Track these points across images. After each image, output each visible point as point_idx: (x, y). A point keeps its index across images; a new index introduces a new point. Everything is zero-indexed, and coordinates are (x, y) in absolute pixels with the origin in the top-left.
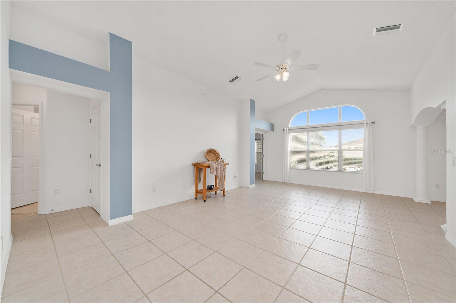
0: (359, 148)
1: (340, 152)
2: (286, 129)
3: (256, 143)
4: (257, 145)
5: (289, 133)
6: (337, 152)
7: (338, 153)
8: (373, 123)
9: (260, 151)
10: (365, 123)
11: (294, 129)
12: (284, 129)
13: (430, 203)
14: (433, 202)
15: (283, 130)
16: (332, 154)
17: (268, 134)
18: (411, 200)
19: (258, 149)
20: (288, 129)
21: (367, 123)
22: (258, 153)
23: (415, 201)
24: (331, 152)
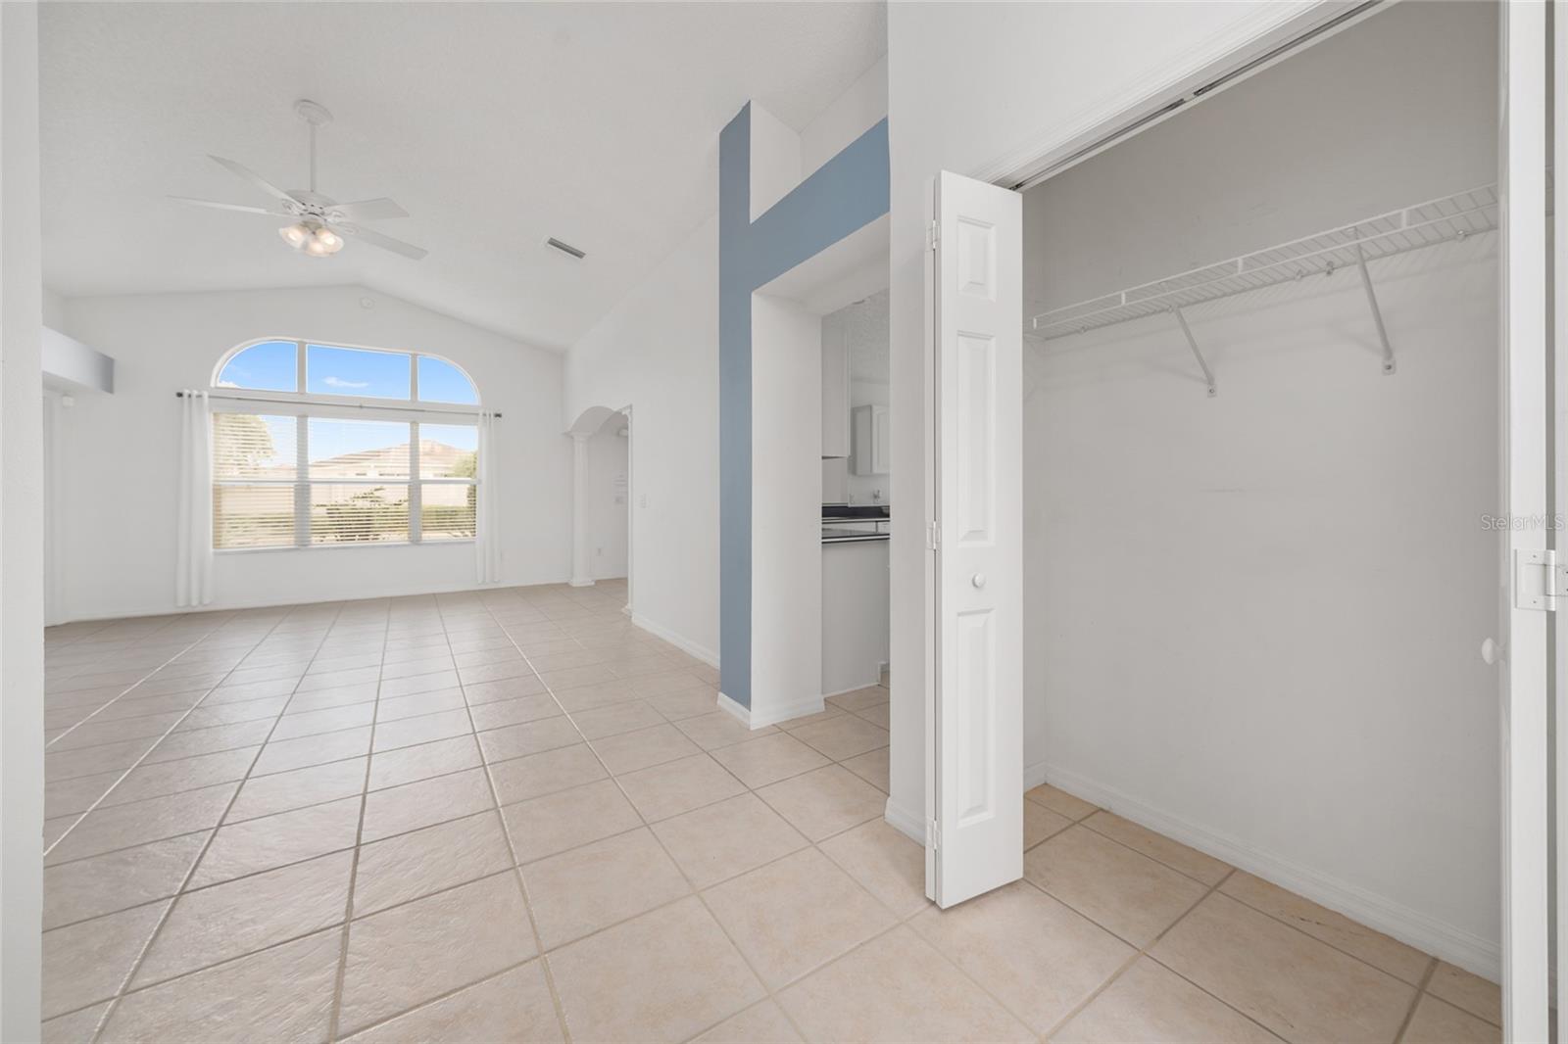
0: (393, 475)
1: (415, 487)
2: (195, 393)
5: (210, 412)
6: (406, 486)
7: (409, 489)
8: (498, 415)
10: (481, 412)
11: (239, 399)
13: (593, 583)
14: (597, 582)
15: (180, 395)
16: (377, 494)
17: (68, 401)
18: (567, 585)
20: (204, 394)
21: (485, 415)
23: (574, 585)
24: (378, 486)
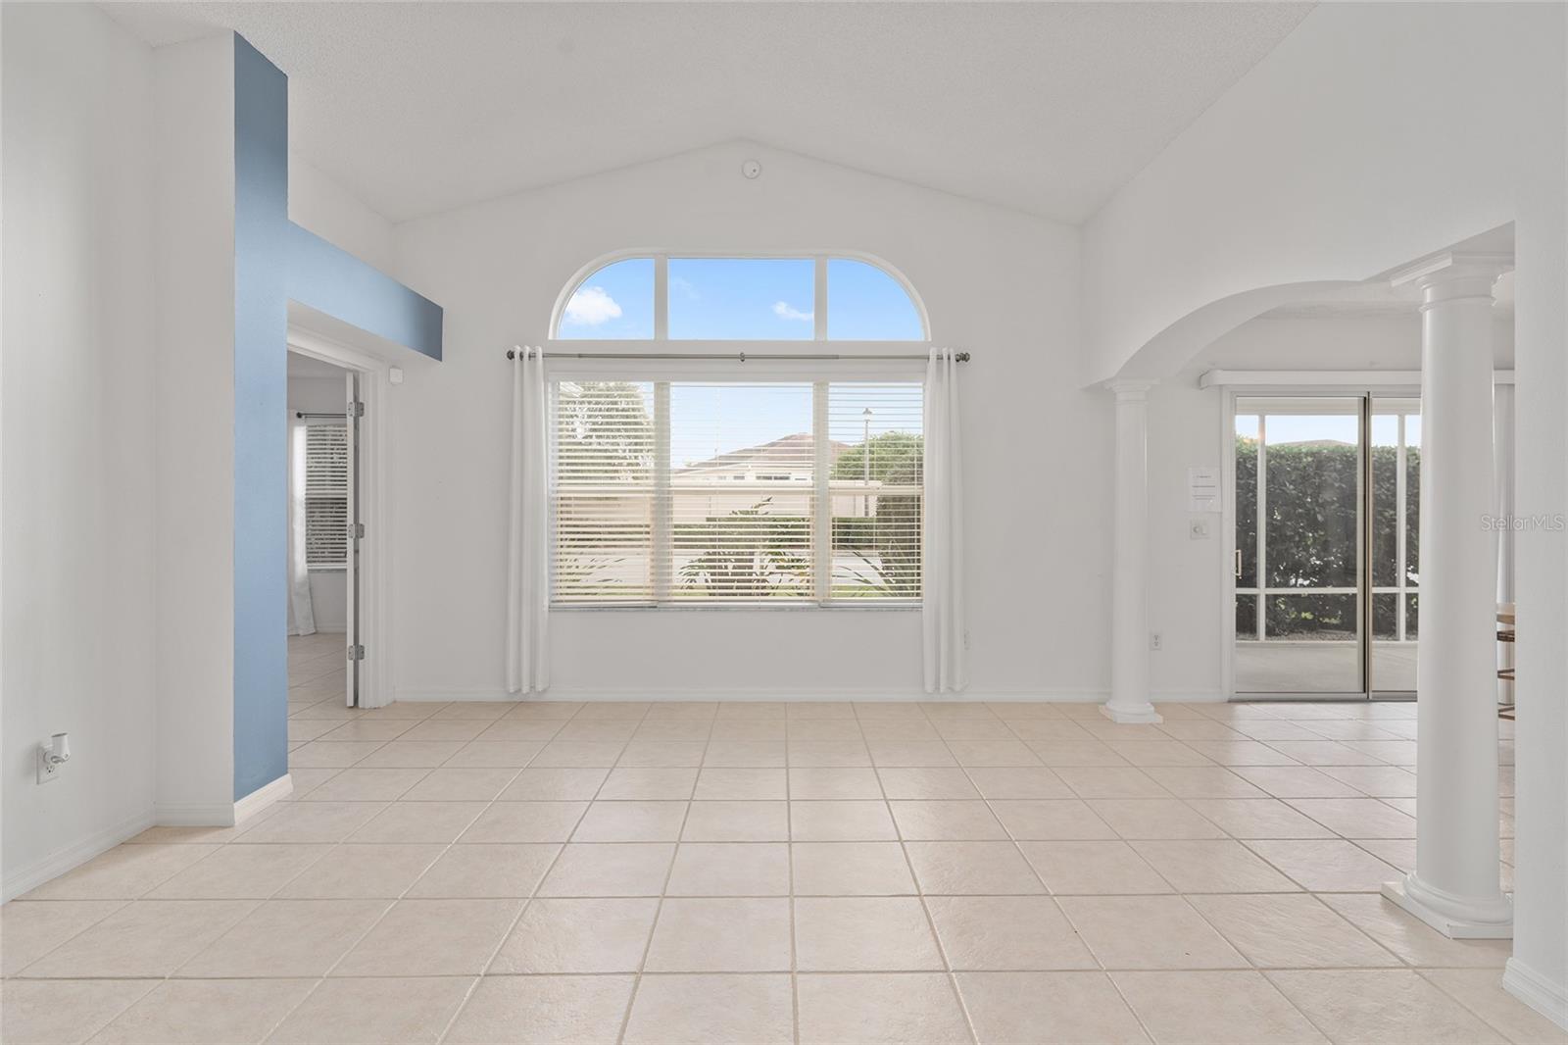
1: (821, 504)
2: (527, 350)
3: (300, 436)
4: (312, 451)
5: (546, 381)
6: (807, 499)
7: (812, 505)
9: (331, 492)
10: (933, 358)
11: (580, 356)
12: (517, 350)
15: (511, 356)
17: (396, 376)
19: (312, 478)
20: (540, 352)
21: (942, 358)
22: (312, 504)
23: (1118, 720)
